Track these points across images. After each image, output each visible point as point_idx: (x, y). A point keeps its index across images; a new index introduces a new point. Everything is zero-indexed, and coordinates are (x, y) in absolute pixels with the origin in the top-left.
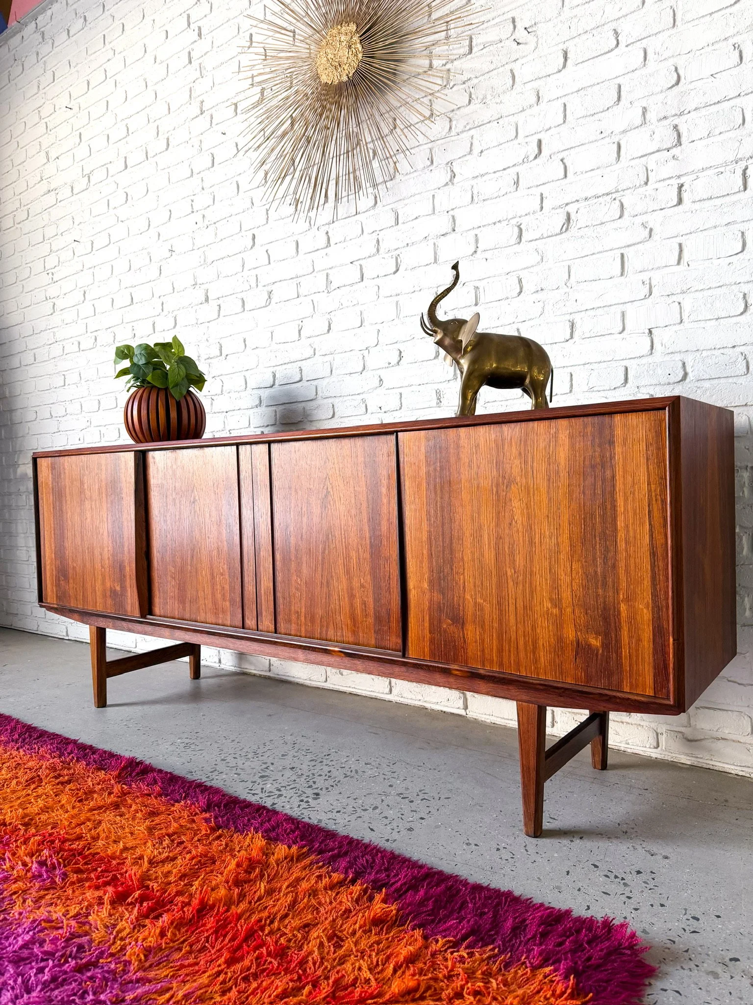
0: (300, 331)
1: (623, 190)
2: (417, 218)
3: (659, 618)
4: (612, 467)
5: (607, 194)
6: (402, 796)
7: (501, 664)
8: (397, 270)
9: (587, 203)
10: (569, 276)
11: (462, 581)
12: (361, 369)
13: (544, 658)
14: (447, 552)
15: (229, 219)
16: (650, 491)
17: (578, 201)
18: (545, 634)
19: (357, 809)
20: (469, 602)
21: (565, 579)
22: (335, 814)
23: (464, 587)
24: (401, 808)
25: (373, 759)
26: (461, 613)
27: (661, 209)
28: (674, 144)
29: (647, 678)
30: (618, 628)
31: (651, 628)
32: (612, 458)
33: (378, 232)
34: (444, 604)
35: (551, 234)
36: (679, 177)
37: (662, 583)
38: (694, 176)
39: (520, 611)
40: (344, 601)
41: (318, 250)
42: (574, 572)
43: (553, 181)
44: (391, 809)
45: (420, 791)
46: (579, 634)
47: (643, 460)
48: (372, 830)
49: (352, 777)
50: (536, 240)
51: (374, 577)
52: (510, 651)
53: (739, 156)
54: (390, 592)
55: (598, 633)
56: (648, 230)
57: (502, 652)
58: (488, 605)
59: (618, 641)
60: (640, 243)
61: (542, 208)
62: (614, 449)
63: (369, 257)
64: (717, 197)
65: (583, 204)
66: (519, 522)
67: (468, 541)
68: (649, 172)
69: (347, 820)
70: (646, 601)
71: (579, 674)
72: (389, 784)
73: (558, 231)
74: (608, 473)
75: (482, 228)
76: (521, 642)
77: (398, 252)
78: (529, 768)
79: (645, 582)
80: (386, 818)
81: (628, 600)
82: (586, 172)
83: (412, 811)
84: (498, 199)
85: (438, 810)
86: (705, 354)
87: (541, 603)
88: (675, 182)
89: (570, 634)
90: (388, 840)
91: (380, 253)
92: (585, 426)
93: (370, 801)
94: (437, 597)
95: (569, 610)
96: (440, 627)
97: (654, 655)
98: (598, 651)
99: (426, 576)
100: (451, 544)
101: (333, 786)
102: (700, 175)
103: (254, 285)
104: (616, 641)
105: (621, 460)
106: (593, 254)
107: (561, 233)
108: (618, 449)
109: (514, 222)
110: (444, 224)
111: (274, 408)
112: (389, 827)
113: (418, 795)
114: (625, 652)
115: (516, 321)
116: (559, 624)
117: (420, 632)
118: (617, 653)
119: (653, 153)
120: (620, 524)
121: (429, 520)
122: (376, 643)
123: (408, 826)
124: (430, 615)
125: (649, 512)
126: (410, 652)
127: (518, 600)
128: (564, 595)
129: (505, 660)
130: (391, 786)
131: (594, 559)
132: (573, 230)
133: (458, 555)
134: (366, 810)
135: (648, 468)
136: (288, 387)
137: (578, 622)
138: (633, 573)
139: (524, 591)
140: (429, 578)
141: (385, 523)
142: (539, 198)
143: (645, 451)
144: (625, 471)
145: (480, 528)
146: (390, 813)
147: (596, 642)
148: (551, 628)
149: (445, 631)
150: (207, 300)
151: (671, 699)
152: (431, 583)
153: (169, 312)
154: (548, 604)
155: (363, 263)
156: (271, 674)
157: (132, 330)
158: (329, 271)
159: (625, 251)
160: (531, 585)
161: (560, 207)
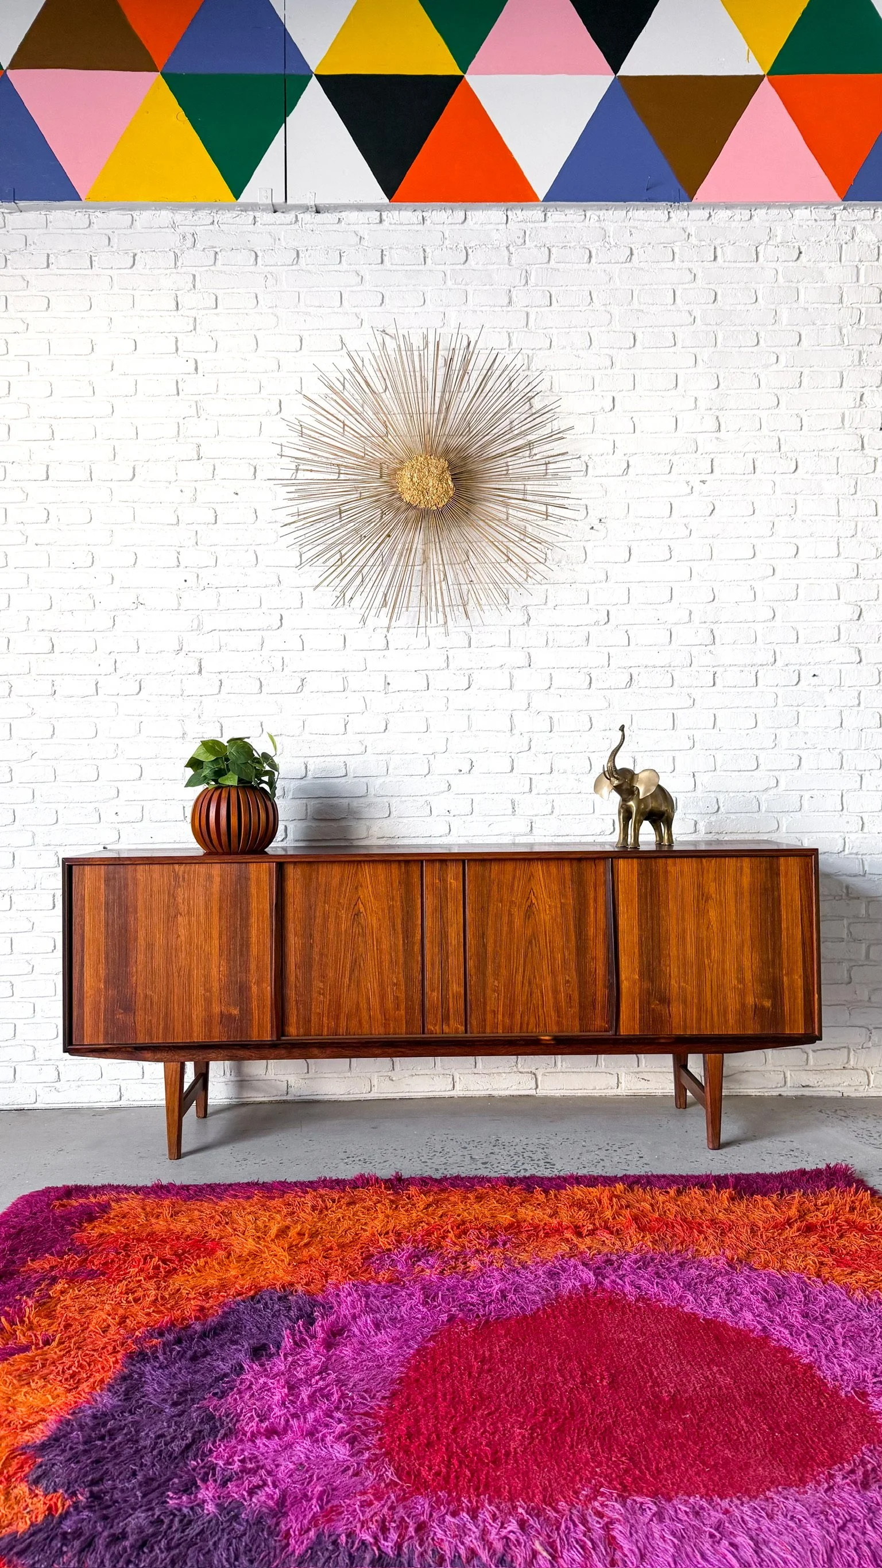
0: (345, 725)
1: (674, 667)
2: (492, 647)
3: (807, 984)
4: (779, 890)
5: (661, 667)
7: (699, 1029)
8: (469, 688)
9: (646, 669)
11: (668, 971)
12: (425, 772)
13: (731, 1019)
14: (656, 949)
15: (241, 589)
16: (802, 905)
17: (639, 667)
18: (732, 1002)
20: (674, 986)
21: (747, 964)
23: (670, 976)
26: (667, 994)
27: (702, 687)
28: (711, 643)
29: (800, 1022)
30: (782, 994)
31: (802, 990)
32: (778, 884)
33: (447, 649)
34: (652, 989)
35: (618, 686)
36: (714, 666)
37: (809, 962)
38: (724, 669)
39: (715, 989)
40: (547, 996)
41: (374, 650)
42: (753, 959)
43: (618, 646)
46: (756, 1000)
47: (797, 886)
50: (604, 689)
51: (579, 974)
52: (706, 1019)
53: (753, 662)
54: (595, 985)
55: (769, 998)
56: (692, 700)
57: (700, 1020)
58: (690, 987)
60: (687, 708)
61: (609, 665)
62: (779, 878)
63: (438, 669)
64: (739, 687)
65: (642, 670)
66: (715, 926)
67: (673, 941)
68: (692, 658)
70: (799, 974)
71: (756, 1027)
73: (624, 685)
74: (776, 893)
75: (556, 670)
76: (715, 1011)
77: (470, 672)
79: (799, 962)
81: (788, 974)
82: (645, 646)
84: (571, 648)
86: (731, 795)
87: (730, 982)
88: (712, 670)
89: (750, 1000)
91: (450, 668)
92: (761, 863)
94: (646, 985)
95: (750, 984)
96: (649, 1008)
97: (804, 1007)
98: (769, 1009)
99: (637, 970)
100: (659, 944)
102: (727, 669)
103: (279, 667)
104: (781, 1002)
105: (784, 885)
106: (652, 708)
107: (626, 687)
108: (782, 879)
109: (586, 670)
110: (521, 659)
111: (304, 801)
114: (787, 1008)
115: (588, 750)
116: (742, 994)
117: (631, 1015)
118: (781, 1009)
119: (696, 645)
120: (784, 925)
121: (640, 926)
122: (581, 1029)
124: (640, 999)
125: (802, 918)
126: (621, 1031)
127: (713, 982)
128: (746, 975)
129: (703, 1026)
131: (767, 950)
132: (635, 687)
133: (665, 952)
135: (800, 891)
136: (326, 780)
137: (756, 991)
138: (791, 957)
139: (717, 975)
140: (640, 971)
142: (606, 656)
143: (798, 880)
144: (786, 894)
145: (684, 931)
147: (767, 1004)
148: (736, 998)
149: (653, 1010)
150: (200, 672)
151: (817, 1033)
152: (641, 974)
153: (128, 674)
154: (735, 982)
155: (429, 673)
156: (288, 1098)
157: (51, 685)
158: (387, 673)
159: (675, 712)
160: (723, 970)
161: (625, 668)
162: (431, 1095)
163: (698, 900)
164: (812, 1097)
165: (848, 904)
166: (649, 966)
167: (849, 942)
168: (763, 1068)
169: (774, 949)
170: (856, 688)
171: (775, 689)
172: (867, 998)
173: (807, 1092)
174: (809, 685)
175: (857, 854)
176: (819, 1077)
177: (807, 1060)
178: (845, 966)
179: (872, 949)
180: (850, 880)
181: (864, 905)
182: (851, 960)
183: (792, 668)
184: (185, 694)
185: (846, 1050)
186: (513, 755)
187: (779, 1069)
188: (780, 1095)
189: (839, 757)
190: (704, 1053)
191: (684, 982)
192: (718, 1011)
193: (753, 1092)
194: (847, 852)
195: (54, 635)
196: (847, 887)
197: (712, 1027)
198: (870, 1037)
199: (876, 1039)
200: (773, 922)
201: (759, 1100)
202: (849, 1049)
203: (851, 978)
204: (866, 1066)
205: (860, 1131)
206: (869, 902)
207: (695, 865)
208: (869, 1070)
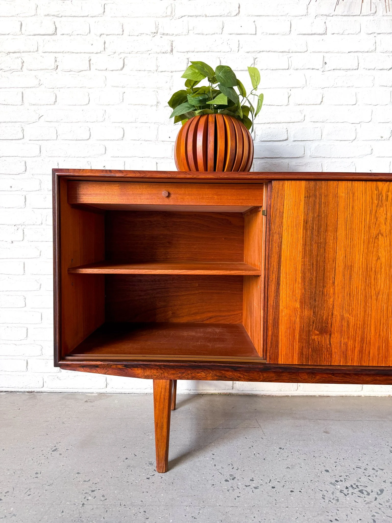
0: (289, 97)
33: (375, 35)
41: (314, 34)
103: (236, 48)
136: (271, 144)
150: (172, 51)
153: (115, 53)
156: (233, 392)
157: (54, 60)
158: (325, 54)
184: (160, 69)
195: (57, 20)
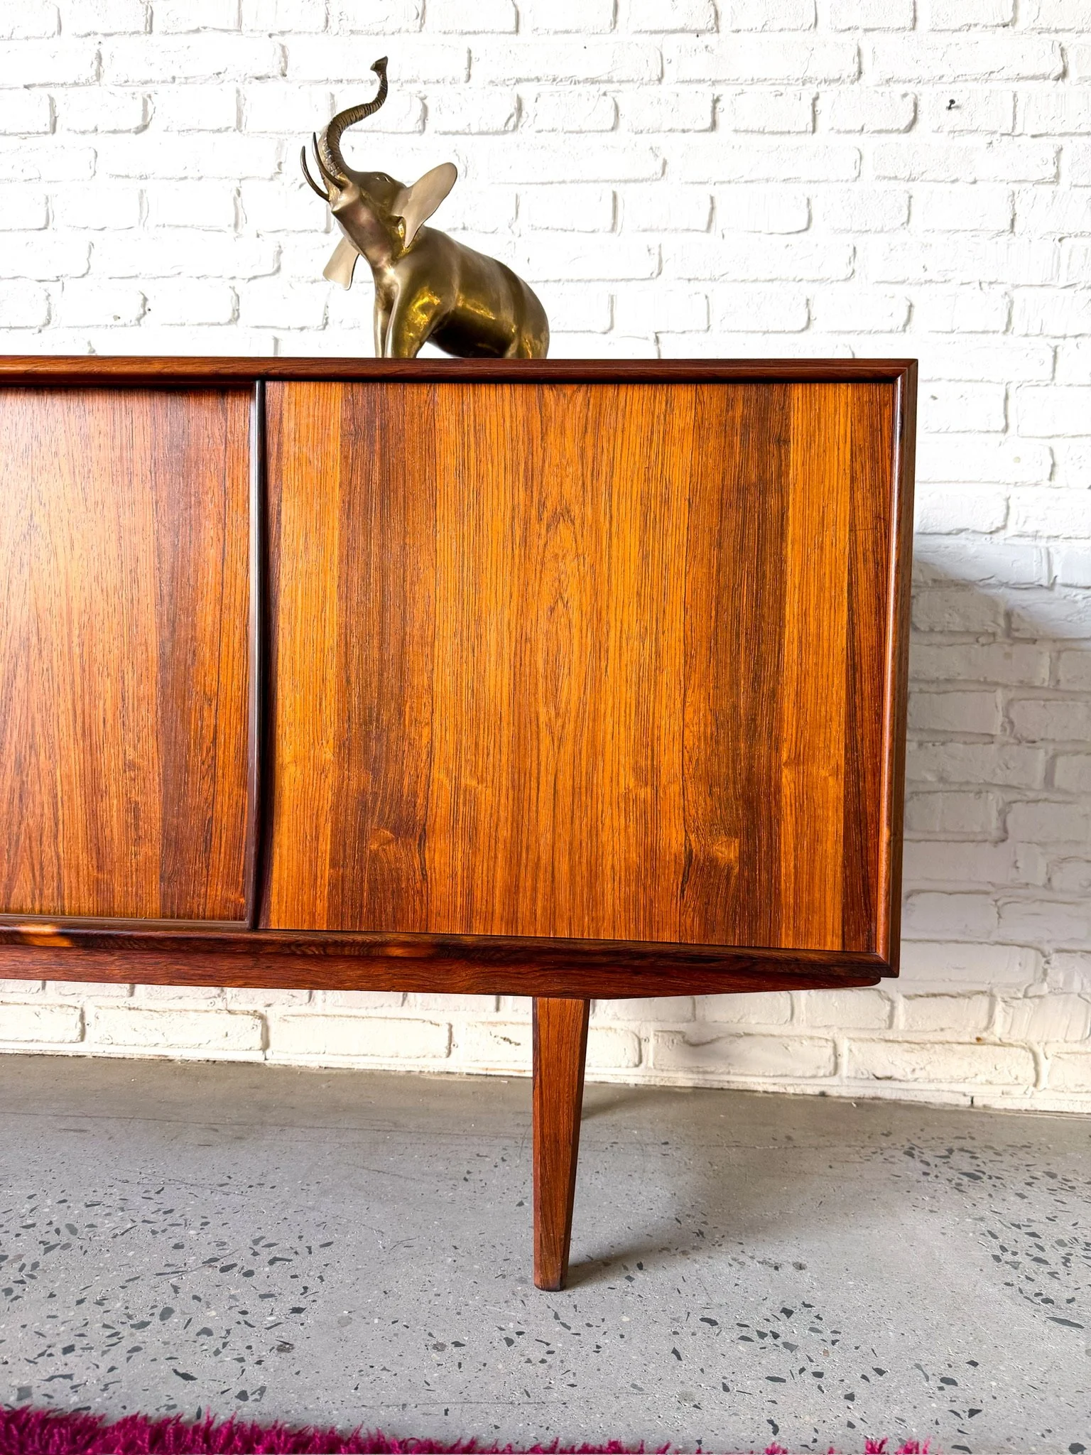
1: (621, 82)
2: (198, 31)
3: (858, 794)
4: (782, 492)
5: (593, 81)
6: (219, 1265)
7: (512, 920)
8: (145, 127)
9: (554, 88)
10: (517, 213)
11: (425, 741)
12: (42, 320)
13: (612, 894)
14: (391, 673)
16: (853, 543)
17: (538, 80)
18: (618, 845)
19: (119, 1328)
20: (441, 787)
21: (668, 724)
22: (60, 1358)
23: (430, 753)
24: (233, 1297)
25: (101, 1192)
26: (420, 813)
27: (684, 131)
28: (710, 27)
29: (829, 914)
30: (774, 822)
31: (841, 815)
32: (782, 473)
34: (375, 794)
35: (485, 129)
36: (714, 83)
37: (867, 725)
38: (738, 89)
39: (565, 798)
40: (71, 808)
42: (689, 710)
43: (493, 32)
44: (208, 1305)
45: (256, 1242)
46: (692, 837)
47: (844, 482)
48: (187, 1377)
49: (66, 1247)
50: (457, 133)
51: (168, 743)
52: (535, 889)
53: (808, 74)
54: (214, 778)
55: (732, 834)
56: (660, 162)
57: (517, 892)
58: (489, 791)
59: (773, 847)
60: (647, 180)
61: (469, 76)
62: (788, 452)
63: (76, 84)
64: (773, 133)
65: (546, 88)
67: (446, 648)
68: (665, 62)
69: (104, 1368)
70: (833, 762)
71: (689, 921)
72: (175, 1241)
73: (500, 127)
74: (773, 502)
75: (344, 85)
76: (563, 867)
77: (149, 89)
78: (557, 1141)
79: (835, 725)
80: (207, 1332)
81: (797, 761)
82: (556, 32)
83: (263, 1297)
84: (381, 36)
85: (321, 1278)
87: (615, 779)
88: (709, 90)
89: (673, 838)
90: (243, 1396)
91: (103, 80)
92: (730, 404)
93: (143, 1299)
94: (357, 779)
95: (675, 788)
96: (362, 850)
97: (844, 867)
98: (730, 869)
99: (331, 733)
100: (402, 653)
101: (22, 1282)
102: (746, 88)
104: (770, 847)
105: (800, 477)
106: (564, 182)
107: (505, 132)
108: (796, 455)
109: (413, 88)
112: (228, 1357)
113: (255, 1254)
114: (787, 866)
116: (650, 817)
117: (307, 866)
118: (769, 871)
119: (674, 32)
120: (792, 607)
121: (345, 597)
122: (164, 906)
123: (273, 1338)
124: (335, 823)
125: (850, 585)
126: (274, 917)
127: (561, 777)
128: (665, 760)
129: (524, 907)
130: (177, 1247)
131: (734, 683)
132: (527, 131)
133: (420, 680)
134: (143, 1325)
135: (852, 498)
137: (693, 812)
138: (810, 706)
139: (576, 756)
140: (339, 735)
141: (209, 609)
142: (466, 55)
143: (848, 462)
144: (806, 503)
145: (480, 619)
146: (210, 1317)
147: (727, 852)
148: (631, 830)
149: (375, 857)
151: (880, 952)
152: (344, 747)
154: (628, 780)
155: (56, 93)
159: (620, 189)
160: (593, 742)
161: (504, 82)
162: (34, 1048)
163: (527, 523)
164: (896, 1105)
165: (1008, 656)
166: (366, 722)
167: (1004, 745)
168: (787, 1030)
169: (756, 680)
170: (1051, 140)
171: (856, 140)
172: (1041, 880)
173: (887, 1092)
174: (939, 130)
175: (1035, 536)
176: (917, 1058)
177: (891, 1016)
178: (994, 800)
179: (1061, 762)
180: (1016, 598)
181: (1046, 661)
182: (1008, 787)
183: (900, 89)
185: (985, 1001)
186: (241, 286)
187: (822, 1033)
188: (823, 1094)
189: (1003, 304)
190: (534, 996)
191: (473, 773)
192: (572, 869)
193: (759, 1083)
194: (1012, 529)
196: (1008, 615)
197: (552, 915)
198: (1045, 972)
199: (1061, 977)
200: (758, 601)
201: (775, 1101)
202: (992, 996)
203: (1005, 831)
204: (1033, 1038)
205: (1007, 1236)
206: (1059, 652)
207: (521, 412)
208: (1039, 1050)
